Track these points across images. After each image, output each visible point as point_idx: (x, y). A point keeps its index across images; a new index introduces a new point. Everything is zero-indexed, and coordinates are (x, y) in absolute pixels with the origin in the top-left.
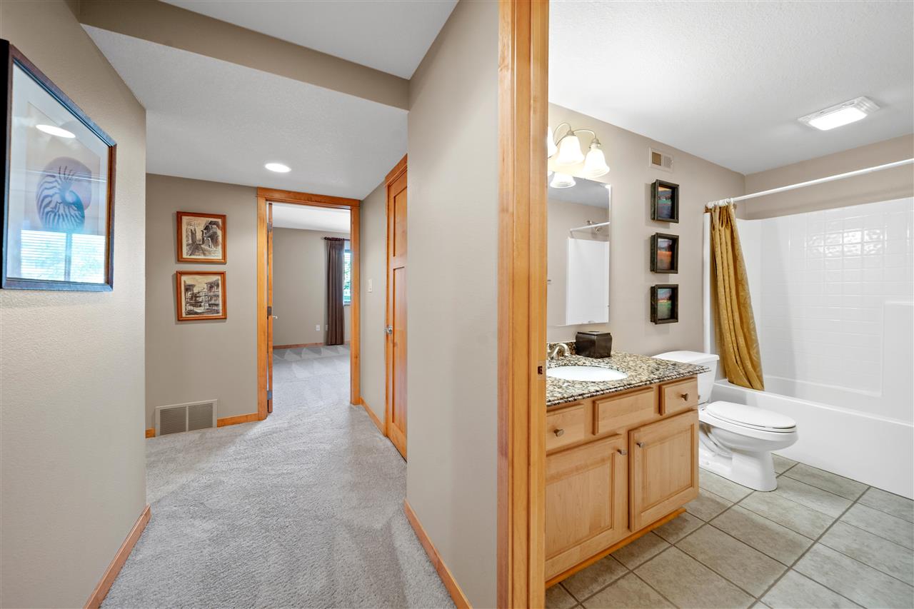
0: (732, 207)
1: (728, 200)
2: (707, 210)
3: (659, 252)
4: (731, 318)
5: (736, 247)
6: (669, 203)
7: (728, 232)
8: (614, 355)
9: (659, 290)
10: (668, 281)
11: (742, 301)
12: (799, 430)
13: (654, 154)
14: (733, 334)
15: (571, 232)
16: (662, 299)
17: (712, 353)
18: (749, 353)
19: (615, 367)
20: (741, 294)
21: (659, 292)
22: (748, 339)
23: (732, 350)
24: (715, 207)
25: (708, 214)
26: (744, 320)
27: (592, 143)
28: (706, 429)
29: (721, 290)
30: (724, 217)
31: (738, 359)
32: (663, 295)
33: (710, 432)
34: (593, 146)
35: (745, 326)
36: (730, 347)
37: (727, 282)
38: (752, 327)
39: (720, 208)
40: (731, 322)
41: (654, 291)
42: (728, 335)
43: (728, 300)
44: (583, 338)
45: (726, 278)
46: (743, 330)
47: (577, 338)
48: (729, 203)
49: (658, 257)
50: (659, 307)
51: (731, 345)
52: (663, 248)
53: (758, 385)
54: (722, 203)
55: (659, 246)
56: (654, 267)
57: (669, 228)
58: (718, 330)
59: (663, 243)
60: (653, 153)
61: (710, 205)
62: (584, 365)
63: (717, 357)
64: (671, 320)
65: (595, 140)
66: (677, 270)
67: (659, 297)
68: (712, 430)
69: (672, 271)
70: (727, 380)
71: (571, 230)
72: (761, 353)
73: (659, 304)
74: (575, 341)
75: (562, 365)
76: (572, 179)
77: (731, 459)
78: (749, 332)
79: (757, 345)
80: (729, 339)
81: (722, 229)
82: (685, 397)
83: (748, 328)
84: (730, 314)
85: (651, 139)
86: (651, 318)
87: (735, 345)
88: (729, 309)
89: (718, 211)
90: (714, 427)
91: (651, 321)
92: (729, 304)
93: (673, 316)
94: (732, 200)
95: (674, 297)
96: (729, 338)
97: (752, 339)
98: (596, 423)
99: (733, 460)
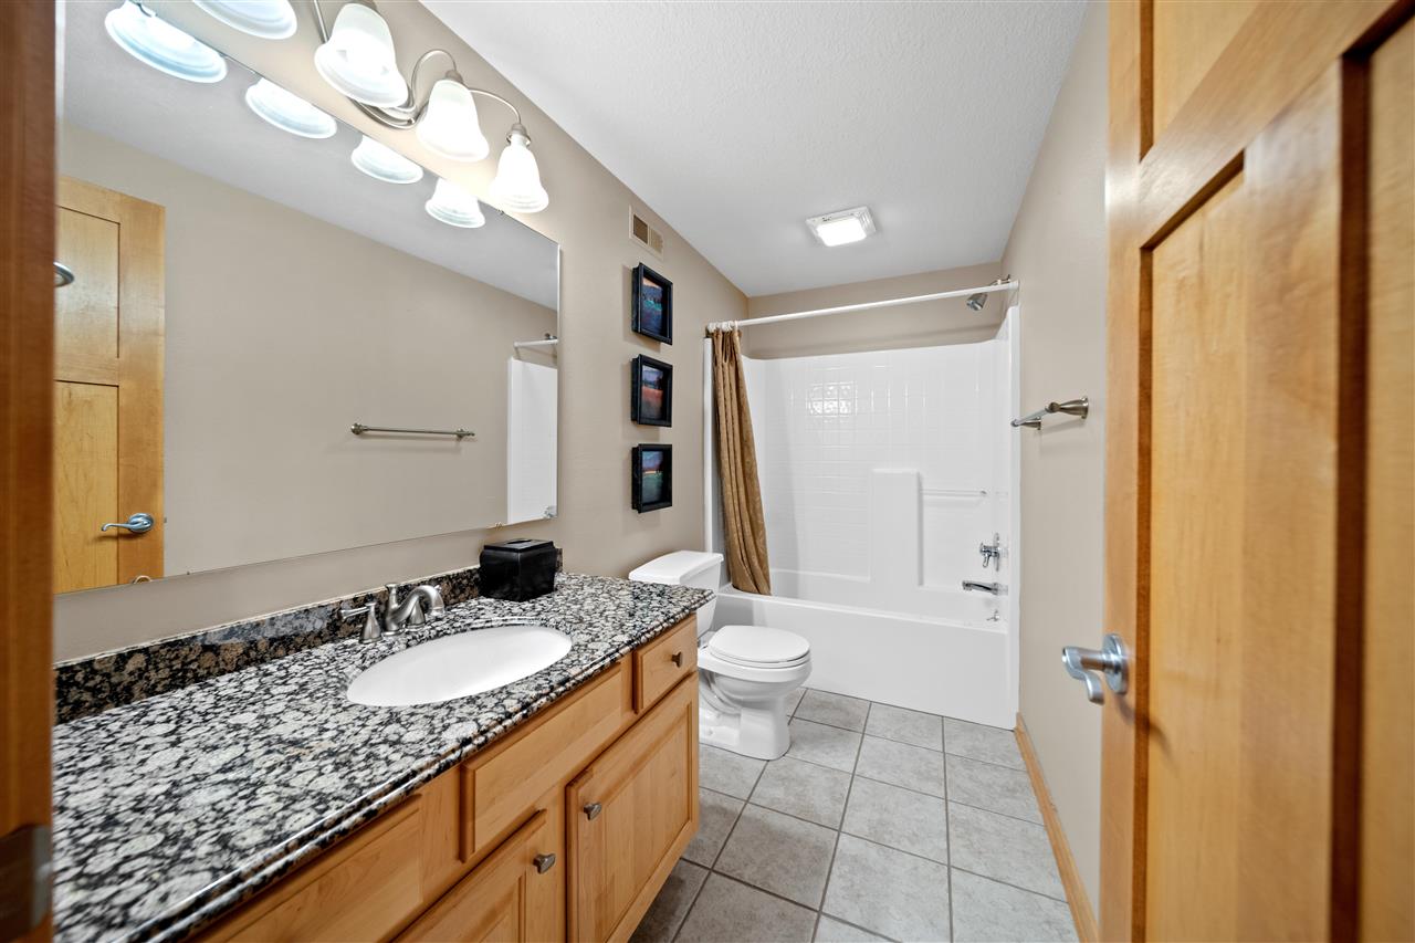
0: (736, 334)
1: (731, 323)
2: (708, 335)
3: (644, 388)
4: (736, 497)
5: (741, 391)
6: (659, 309)
7: (732, 369)
8: (562, 585)
9: (644, 453)
10: (657, 439)
11: (747, 469)
12: (813, 656)
13: (636, 219)
14: (738, 518)
15: (516, 348)
16: (650, 469)
17: (715, 551)
18: (755, 543)
19: (552, 622)
20: (747, 460)
21: (644, 458)
22: (755, 526)
23: (737, 542)
24: (717, 331)
25: (710, 340)
26: (750, 497)
27: (513, 129)
28: (709, 677)
29: (725, 454)
30: (726, 346)
31: (744, 555)
32: (650, 460)
33: (714, 682)
34: (516, 138)
35: (751, 506)
36: (735, 537)
37: (731, 442)
38: (758, 507)
39: (723, 333)
40: (736, 501)
41: (636, 454)
42: (733, 520)
43: (733, 468)
44: (495, 558)
45: (731, 437)
46: (748, 511)
47: (483, 558)
48: (733, 327)
49: (643, 397)
50: (644, 482)
51: (735, 535)
52: (650, 383)
53: (765, 589)
54: (725, 326)
55: (644, 378)
56: (637, 416)
57: (658, 350)
58: (721, 514)
59: (650, 374)
60: (635, 216)
61: (712, 328)
62: (488, 625)
63: (720, 557)
64: (661, 504)
65: (518, 127)
66: (670, 421)
67: (645, 465)
68: (716, 679)
69: (664, 423)
70: (730, 584)
71: (516, 344)
72: (768, 543)
73: (644, 477)
74: (478, 566)
75: (430, 638)
76: (477, 205)
77: (739, 715)
78: (756, 514)
79: (764, 533)
80: (734, 527)
81: (726, 364)
82: (677, 659)
83: (754, 508)
84: (735, 490)
85: (633, 194)
86: (633, 503)
87: (740, 534)
88: (734, 482)
89: (721, 337)
90: (718, 675)
91: (633, 508)
92: (733, 475)
93: (665, 497)
94: (737, 324)
95: (665, 466)
96: (734, 524)
97: (757, 523)
98: (469, 825)
99: (742, 719)
